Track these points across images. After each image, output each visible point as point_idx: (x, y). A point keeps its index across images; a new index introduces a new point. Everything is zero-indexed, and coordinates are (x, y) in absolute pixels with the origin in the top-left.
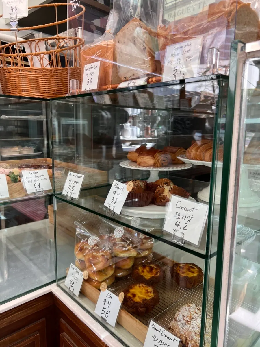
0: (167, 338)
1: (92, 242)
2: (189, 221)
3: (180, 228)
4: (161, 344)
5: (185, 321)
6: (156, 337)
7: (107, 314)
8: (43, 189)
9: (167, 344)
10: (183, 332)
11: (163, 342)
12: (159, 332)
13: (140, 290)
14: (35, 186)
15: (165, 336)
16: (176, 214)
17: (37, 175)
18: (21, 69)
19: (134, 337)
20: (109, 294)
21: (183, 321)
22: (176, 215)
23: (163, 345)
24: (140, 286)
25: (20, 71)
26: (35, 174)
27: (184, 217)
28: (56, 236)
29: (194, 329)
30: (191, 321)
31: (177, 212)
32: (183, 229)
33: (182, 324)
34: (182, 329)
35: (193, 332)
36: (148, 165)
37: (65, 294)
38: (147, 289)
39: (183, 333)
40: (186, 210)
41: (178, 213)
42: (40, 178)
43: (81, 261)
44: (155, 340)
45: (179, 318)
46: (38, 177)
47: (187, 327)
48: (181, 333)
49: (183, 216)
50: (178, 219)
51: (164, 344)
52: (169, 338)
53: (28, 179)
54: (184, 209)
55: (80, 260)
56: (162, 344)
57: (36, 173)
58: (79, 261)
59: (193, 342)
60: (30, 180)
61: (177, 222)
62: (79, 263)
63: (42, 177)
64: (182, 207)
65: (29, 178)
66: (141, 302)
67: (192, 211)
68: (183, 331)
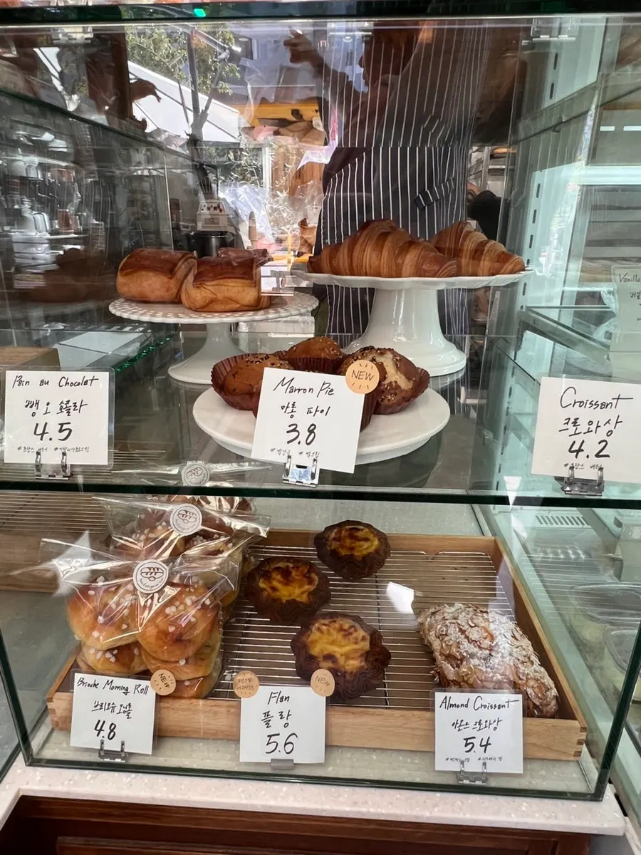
0: (490, 708)
1: (146, 581)
2: (609, 433)
3: (588, 457)
4: (480, 730)
5: (485, 649)
6: (462, 721)
7: (290, 745)
9: (495, 721)
10: (498, 675)
11: (483, 722)
12: (467, 706)
13: (325, 638)
15: (485, 706)
16: (567, 423)
19: (374, 749)
20: (273, 695)
21: (481, 652)
22: (566, 427)
23: (486, 727)
24: (319, 629)
27: (593, 427)
29: (515, 655)
30: (499, 643)
31: (569, 419)
32: (597, 456)
33: (484, 659)
34: (491, 669)
35: (518, 662)
36: (238, 305)
37: (87, 772)
38: (337, 625)
39: (499, 677)
40: (594, 407)
41: (572, 420)
43: (115, 652)
44: (461, 728)
45: (466, 651)
47: (496, 661)
48: (495, 678)
49: (591, 423)
50: (575, 434)
51: (488, 725)
52: (497, 705)
54: (588, 405)
55: (111, 650)
56: (483, 726)
58: (108, 655)
59: (532, 683)
61: (574, 442)
62: (113, 660)
64: (581, 402)
66: (363, 664)
67: (614, 406)
68: (495, 673)
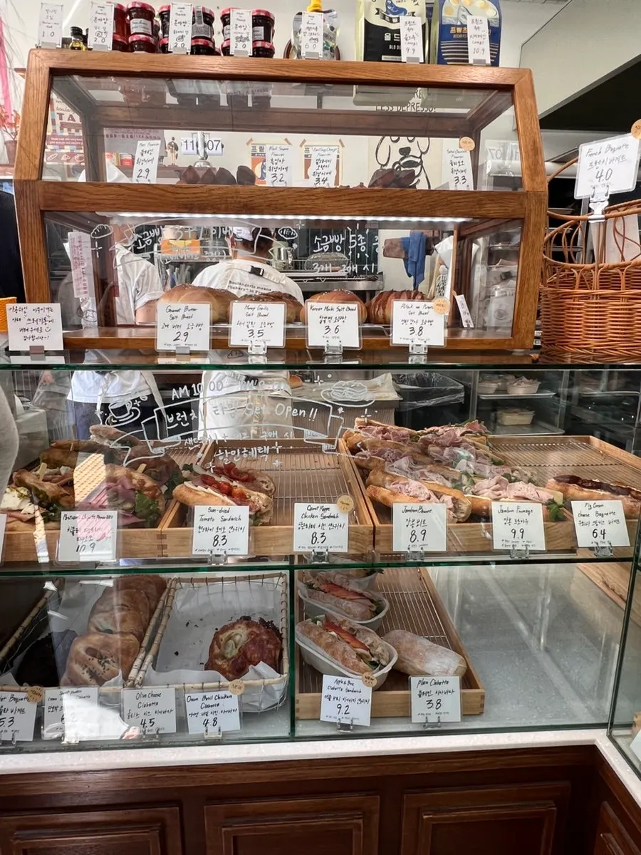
8: (610, 544)
14: (595, 534)
17: (600, 510)
18: (597, 295)
25: (595, 297)
26: (597, 509)
28: (628, 633)
42: (606, 518)
46: (602, 515)
53: (582, 517)
57: (600, 506)
60: (585, 519)
63: (610, 517)
65: (584, 516)
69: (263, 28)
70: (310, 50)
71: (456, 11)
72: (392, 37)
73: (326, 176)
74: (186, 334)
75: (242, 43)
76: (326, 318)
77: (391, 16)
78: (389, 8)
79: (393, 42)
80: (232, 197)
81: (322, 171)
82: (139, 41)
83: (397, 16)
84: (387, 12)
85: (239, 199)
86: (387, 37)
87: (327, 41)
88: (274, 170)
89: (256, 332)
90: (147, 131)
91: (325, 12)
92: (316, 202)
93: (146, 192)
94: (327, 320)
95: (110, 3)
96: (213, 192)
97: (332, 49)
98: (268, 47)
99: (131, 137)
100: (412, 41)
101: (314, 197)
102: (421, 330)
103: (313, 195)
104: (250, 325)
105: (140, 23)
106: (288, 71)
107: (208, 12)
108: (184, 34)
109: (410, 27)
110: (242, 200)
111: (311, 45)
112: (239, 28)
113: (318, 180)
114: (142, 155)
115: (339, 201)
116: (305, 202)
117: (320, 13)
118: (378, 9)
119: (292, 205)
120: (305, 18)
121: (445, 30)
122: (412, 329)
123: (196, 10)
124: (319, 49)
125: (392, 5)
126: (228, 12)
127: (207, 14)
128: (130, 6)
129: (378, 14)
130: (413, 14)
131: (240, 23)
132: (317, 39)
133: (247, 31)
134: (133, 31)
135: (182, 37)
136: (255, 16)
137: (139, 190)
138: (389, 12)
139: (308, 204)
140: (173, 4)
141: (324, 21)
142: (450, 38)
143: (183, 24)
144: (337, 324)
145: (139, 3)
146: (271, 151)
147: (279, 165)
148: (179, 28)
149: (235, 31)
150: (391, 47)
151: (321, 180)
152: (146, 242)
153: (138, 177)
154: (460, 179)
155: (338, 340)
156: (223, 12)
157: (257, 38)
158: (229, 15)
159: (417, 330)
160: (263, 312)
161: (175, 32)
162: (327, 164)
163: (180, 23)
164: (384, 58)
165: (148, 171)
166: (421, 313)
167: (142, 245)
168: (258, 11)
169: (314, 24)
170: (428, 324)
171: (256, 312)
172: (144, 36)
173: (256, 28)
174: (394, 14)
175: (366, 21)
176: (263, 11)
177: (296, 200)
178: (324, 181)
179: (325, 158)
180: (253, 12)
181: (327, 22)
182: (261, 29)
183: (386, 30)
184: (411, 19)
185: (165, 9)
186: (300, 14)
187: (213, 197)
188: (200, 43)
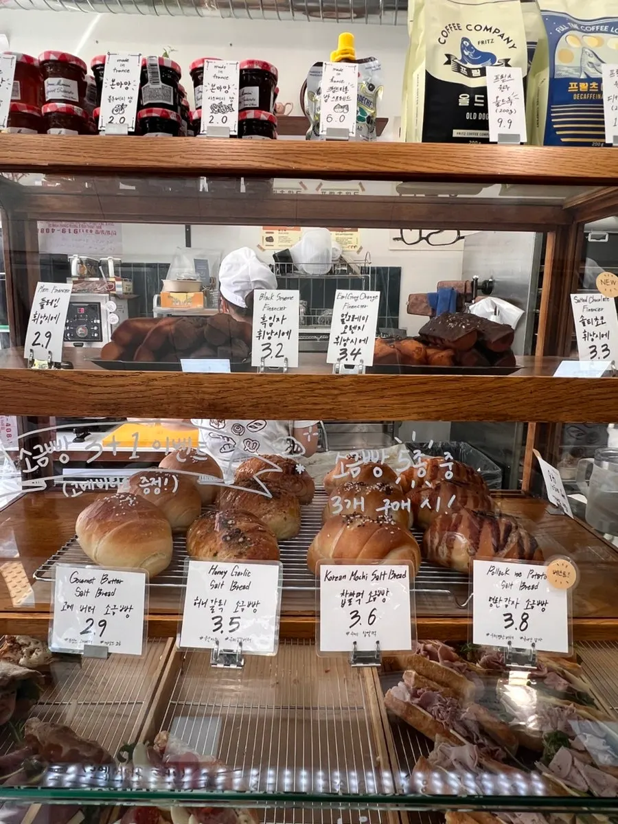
69: (258, 88)
70: (336, 125)
71: (577, 55)
72: (472, 100)
73: (358, 346)
74: (103, 624)
75: (220, 115)
76: (352, 594)
77: (469, 65)
78: (466, 53)
79: (472, 108)
80: (189, 392)
81: (352, 337)
82: (58, 113)
83: (480, 66)
84: (462, 60)
85: (200, 396)
86: (464, 101)
87: (362, 106)
88: (266, 336)
89: (226, 622)
90: (98, 224)
91: (360, 62)
92: (340, 399)
93: (35, 384)
94: (354, 598)
95: (10, 53)
96: (156, 383)
97: (369, 120)
98: (266, 119)
99: (76, 232)
100: (506, 106)
101: (336, 392)
102: (524, 621)
103: (335, 388)
104: (217, 607)
105: (58, 84)
106: (295, 162)
107: (169, 65)
108: (126, 102)
109: (503, 84)
110: (206, 396)
111: (336, 116)
112: (217, 91)
113: (344, 352)
114: (42, 307)
115: (382, 397)
116: (319, 400)
117: (354, 64)
118: (448, 56)
119: (297, 404)
120: (327, 72)
121: (559, 87)
122: (509, 617)
123: (148, 63)
124: (349, 122)
125: (470, 48)
126: (201, 65)
127: (167, 68)
128: (42, 59)
129: (448, 63)
130: (506, 62)
131: (219, 83)
132: (347, 107)
133: (230, 94)
134: (49, 97)
135: (122, 107)
136: (246, 70)
137: (23, 380)
138: (466, 60)
139: (327, 403)
140: (109, 54)
141: (359, 75)
142: (568, 99)
143: (124, 86)
144: (373, 605)
145: (55, 53)
146: (264, 301)
147: (277, 327)
148: (118, 92)
149: (210, 94)
150: (468, 116)
151: (349, 352)
152: (39, 462)
153: (34, 344)
154: (599, 349)
155: (373, 639)
156: (194, 64)
157: (248, 104)
158: (202, 68)
159: (517, 619)
160: (242, 581)
161: (110, 99)
162: (361, 323)
163: (120, 84)
164: (456, 133)
165: (49, 335)
166: (524, 586)
167: (32, 467)
168: (252, 62)
169: (342, 81)
170: (538, 608)
171: (228, 580)
172: (64, 105)
173: (247, 89)
174: (474, 62)
175: (428, 75)
176: (258, 62)
177: (303, 397)
178: (355, 354)
179: (357, 312)
180: (242, 64)
181: (362, 77)
182: (255, 90)
183: (461, 89)
184: (503, 70)
185: (98, 62)
186: (320, 64)
187: (155, 392)
188: (154, 115)
